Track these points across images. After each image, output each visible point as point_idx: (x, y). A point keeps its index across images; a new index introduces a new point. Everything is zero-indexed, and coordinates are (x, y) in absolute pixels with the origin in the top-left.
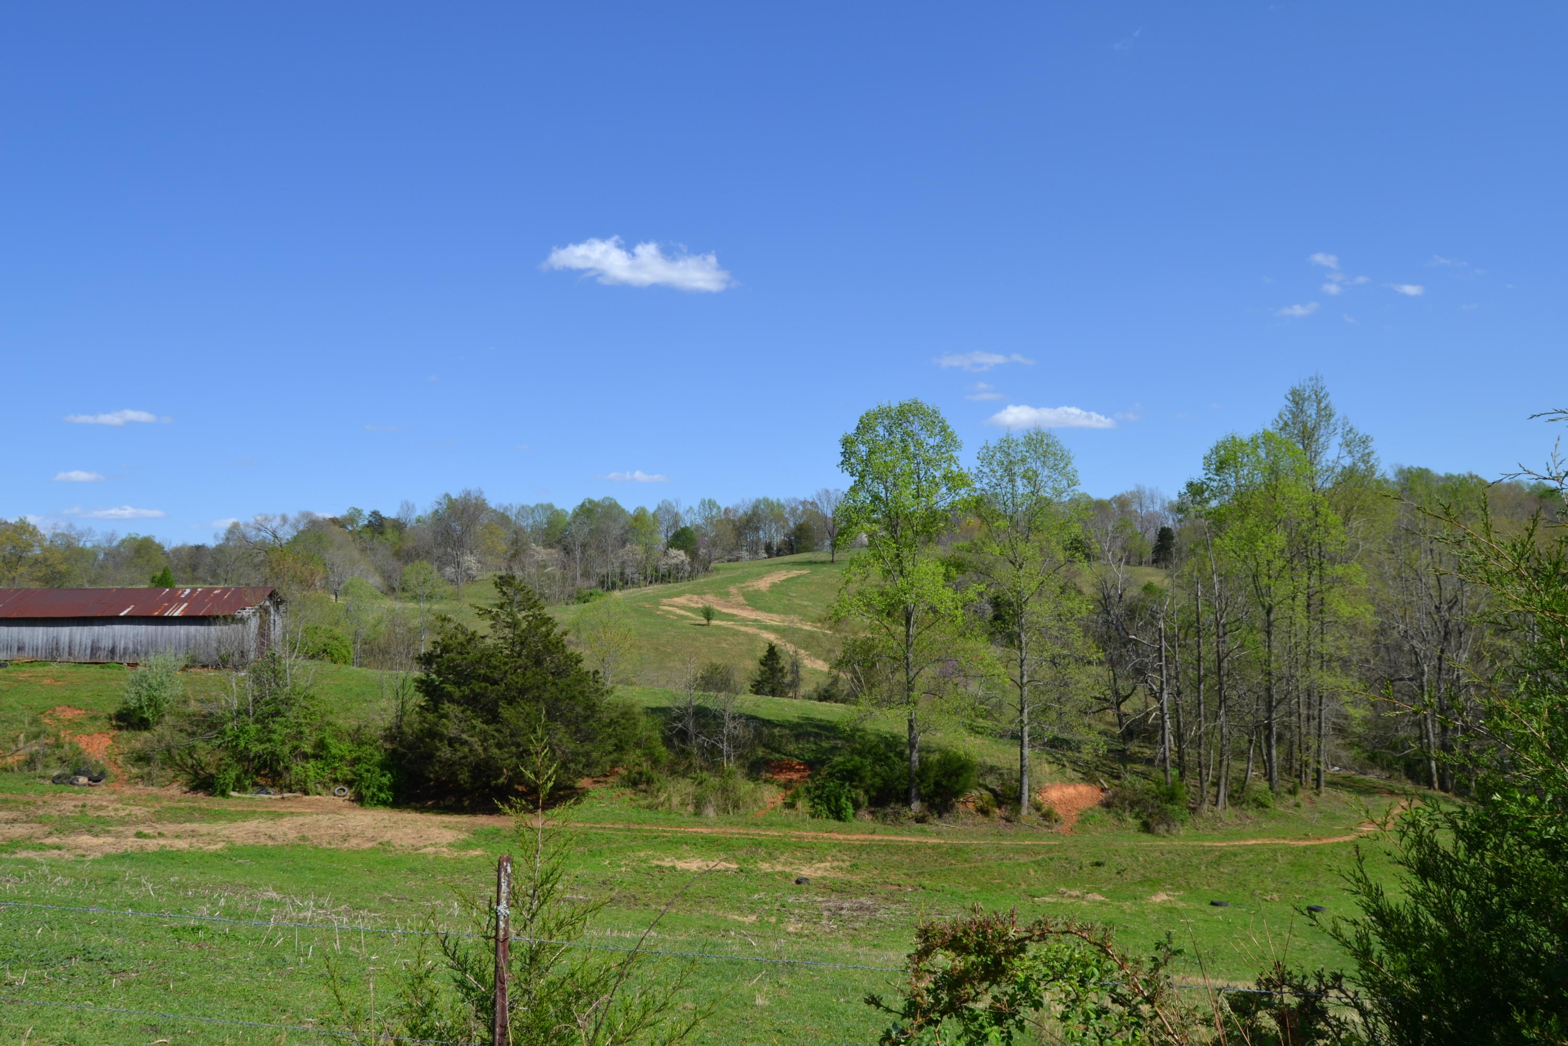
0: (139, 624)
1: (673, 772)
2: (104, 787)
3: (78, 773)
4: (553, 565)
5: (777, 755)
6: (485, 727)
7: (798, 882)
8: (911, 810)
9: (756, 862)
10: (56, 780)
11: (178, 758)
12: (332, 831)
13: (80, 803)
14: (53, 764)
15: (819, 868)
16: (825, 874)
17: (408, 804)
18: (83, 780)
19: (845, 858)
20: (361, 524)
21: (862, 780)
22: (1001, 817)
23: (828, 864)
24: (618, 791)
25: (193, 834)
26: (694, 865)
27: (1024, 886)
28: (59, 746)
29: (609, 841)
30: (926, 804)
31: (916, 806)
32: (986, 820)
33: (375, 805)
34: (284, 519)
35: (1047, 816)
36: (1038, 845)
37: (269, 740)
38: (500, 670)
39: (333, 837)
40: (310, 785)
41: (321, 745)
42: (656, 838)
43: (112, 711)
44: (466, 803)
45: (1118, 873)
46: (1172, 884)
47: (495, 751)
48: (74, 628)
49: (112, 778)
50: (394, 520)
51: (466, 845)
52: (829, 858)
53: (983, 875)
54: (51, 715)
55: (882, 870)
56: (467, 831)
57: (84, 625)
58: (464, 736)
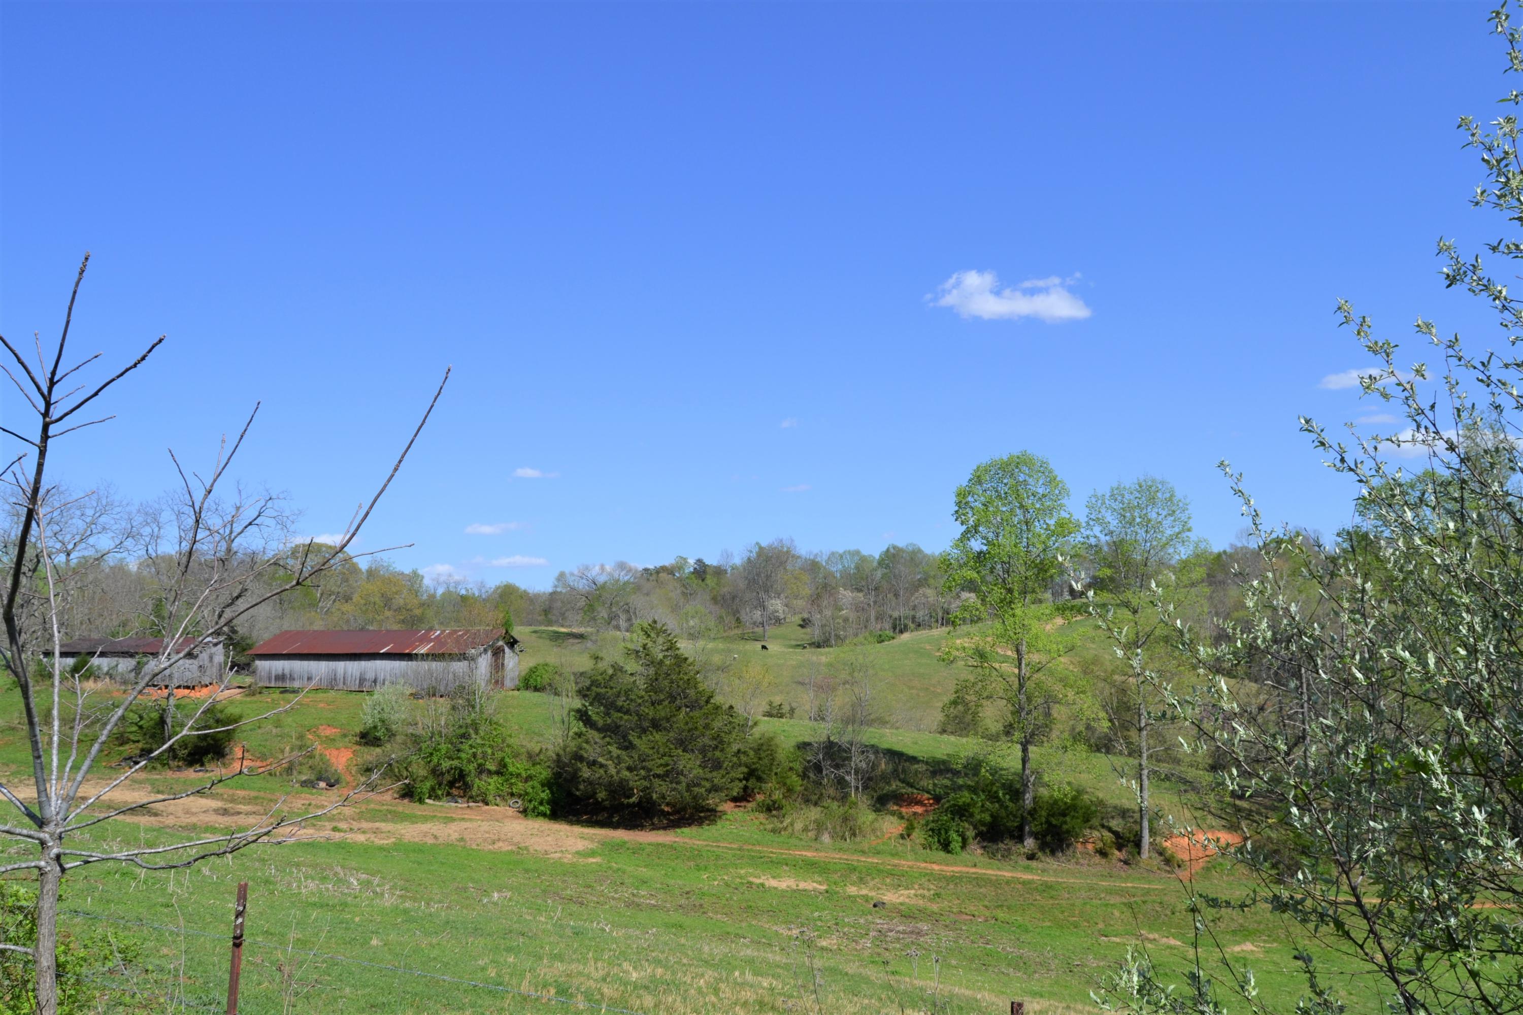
0: (395, 660)
1: (807, 801)
2: (336, 791)
3: (320, 779)
4: (847, 608)
5: (910, 789)
6: (619, 752)
7: (875, 906)
8: (1024, 847)
9: (845, 885)
10: (304, 784)
11: (396, 770)
12: (487, 835)
13: (308, 802)
14: (305, 771)
15: (902, 895)
16: (907, 900)
17: (566, 817)
18: (322, 784)
19: (932, 887)
20: (687, 571)
21: (972, 815)
22: (1121, 861)
23: (913, 892)
24: (752, 815)
25: (376, 831)
26: (785, 883)
27: (1101, 926)
28: (311, 757)
29: (718, 858)
30: (1039, 842)
31: (1030, 843)
32: (1103, 861)
33: (537, 816)
34: (602, 567)
35: (1168, 861)
36: (1137, 888)
37: (459, 758)
38: (636, 702)
39: (485, 840)
40: (490, 798)
41: (503, 765)
42: (761, 858)
43: (358, 730)
44: (615, 819)
45: (1213, 921)
46: (1269, 936)
47: (626, 774)
48: (348, 663)
49: (344, 784)
50: (715, 567)
51: (592, 853)
52: (916, 887)
53: (1063, 912)
54: (315, 732)
55: (963, 901)
56: (598, 842)
57: (355, 660)
58: (600, 760)
